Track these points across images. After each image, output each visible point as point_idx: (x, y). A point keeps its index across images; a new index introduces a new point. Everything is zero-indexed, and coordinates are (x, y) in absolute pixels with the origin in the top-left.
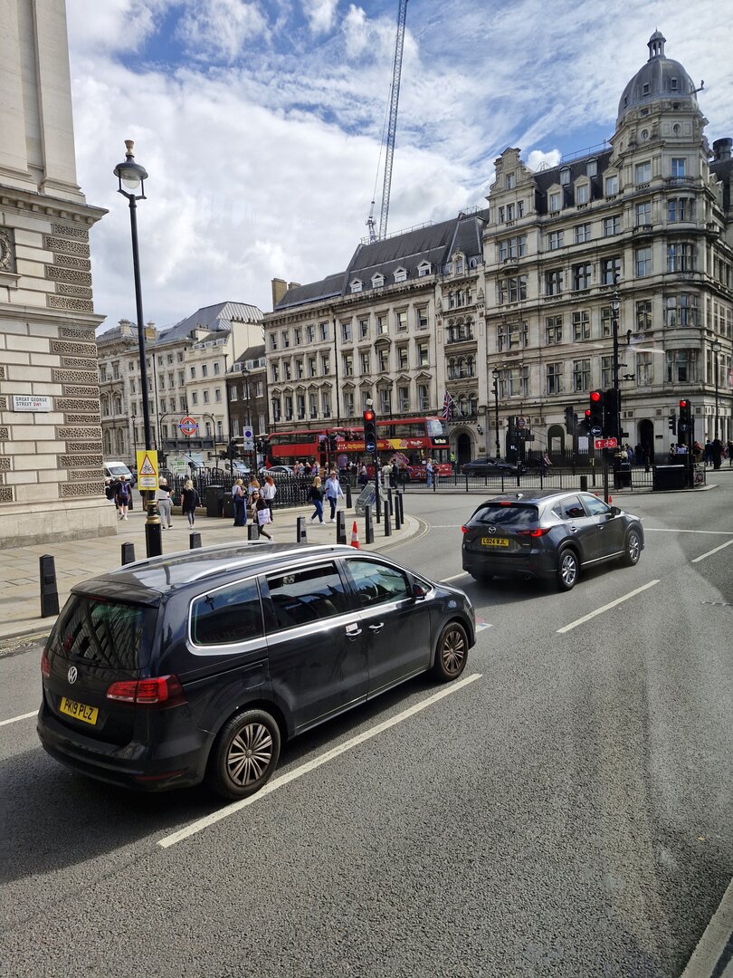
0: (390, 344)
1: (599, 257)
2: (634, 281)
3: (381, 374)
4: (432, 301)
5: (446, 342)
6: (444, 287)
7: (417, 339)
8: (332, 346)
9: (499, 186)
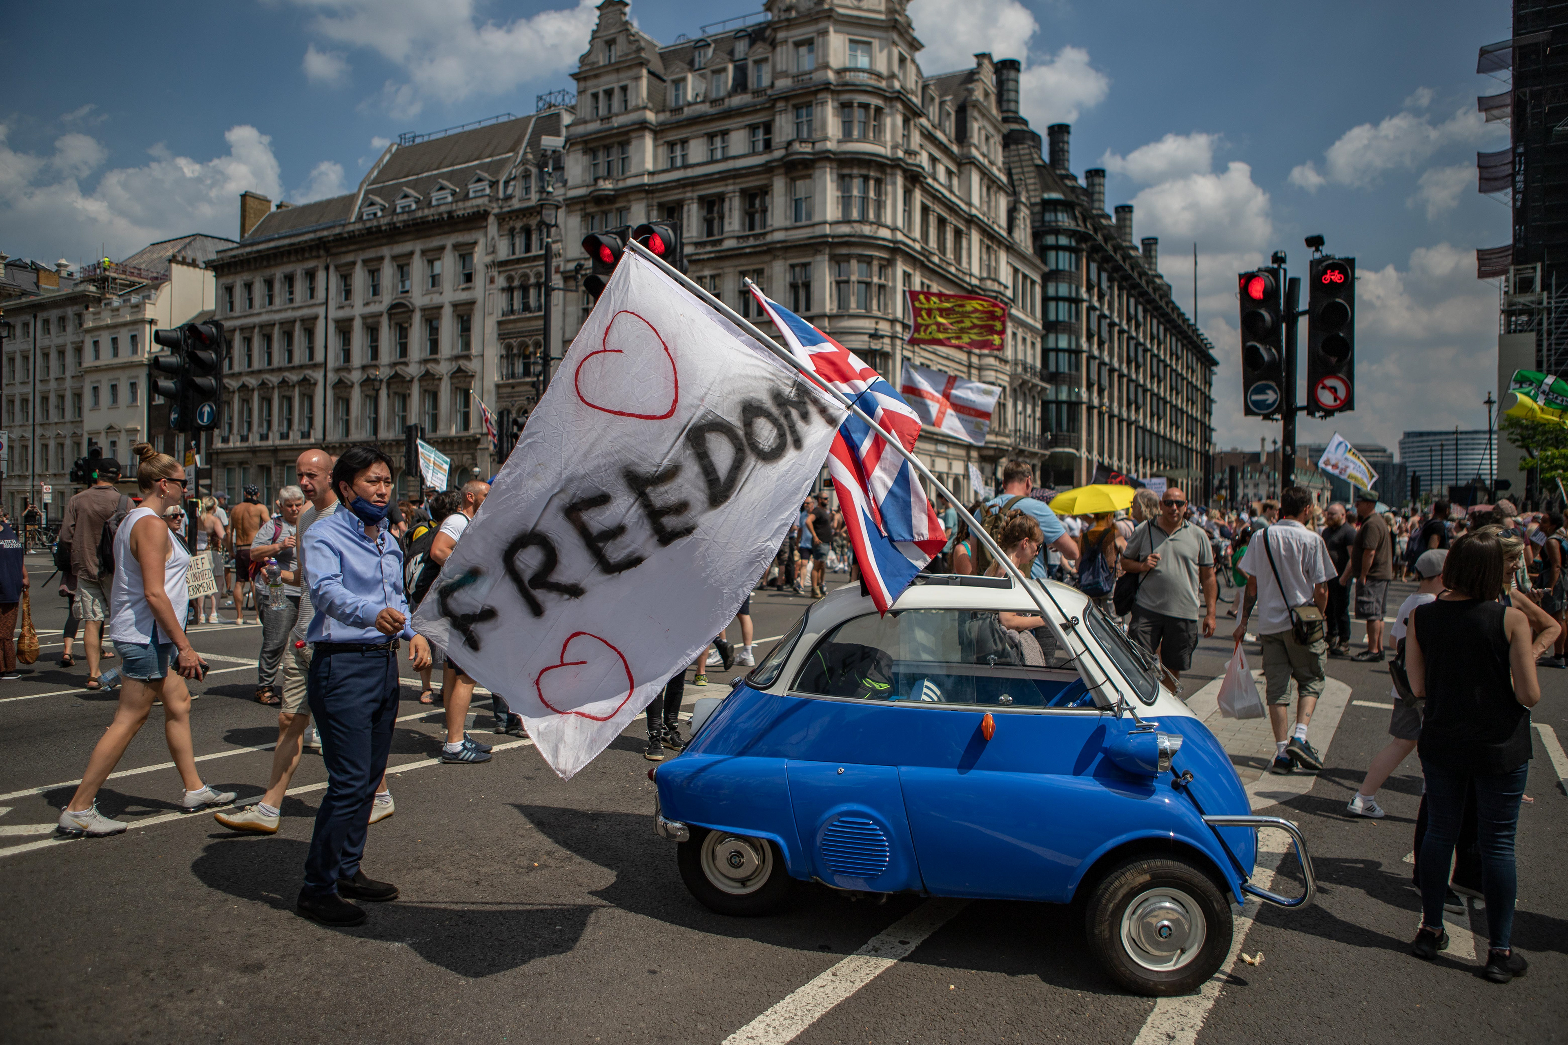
0: (413, 311)
1: (737, 187)
2: (786, 229)
3: (395, 364)
4: (482, 242)
5: (500, 313)
6: (501, 218)
7: (455, 305)
8: (321, 311)
9: (592, 58)
